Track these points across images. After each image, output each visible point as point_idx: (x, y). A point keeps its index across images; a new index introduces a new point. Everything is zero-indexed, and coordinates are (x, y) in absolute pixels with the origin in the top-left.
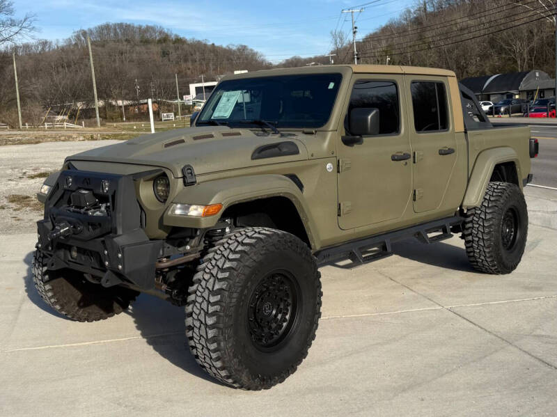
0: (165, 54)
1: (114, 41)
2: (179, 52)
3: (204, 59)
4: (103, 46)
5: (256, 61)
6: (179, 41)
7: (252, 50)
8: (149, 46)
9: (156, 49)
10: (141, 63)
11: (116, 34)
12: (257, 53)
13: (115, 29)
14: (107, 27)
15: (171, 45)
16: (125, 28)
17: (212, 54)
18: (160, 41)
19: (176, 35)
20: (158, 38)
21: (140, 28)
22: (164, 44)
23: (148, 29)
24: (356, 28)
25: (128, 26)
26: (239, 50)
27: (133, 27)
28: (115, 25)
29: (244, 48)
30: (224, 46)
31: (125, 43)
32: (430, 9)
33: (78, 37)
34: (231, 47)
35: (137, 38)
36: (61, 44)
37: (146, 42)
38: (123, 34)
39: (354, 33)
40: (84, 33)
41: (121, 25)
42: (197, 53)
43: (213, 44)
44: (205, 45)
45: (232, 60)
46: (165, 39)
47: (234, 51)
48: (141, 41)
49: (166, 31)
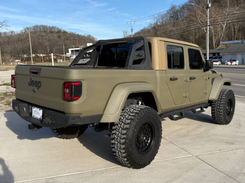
0: (59, 37)
1: (40, 32)
2: (65, 36)
3: (74, 39)
4: (35, 33)
5: (94, 41)
6: (65, 32)
7: (93, 37)
8: (53, 34)
9: (56, 35)
10: (49, 40)
11: (40, 29)
12: (95, 38)
13: (40, 27)
14: (37, 26)
15: (62, 34)
16: (44, 27)
17: (78, 38)
18: (57, 32)
19: (64, 30)
20: (57, 31)
21: (50, 27)
22: (59, 33)
23: (53, 27)
24: (132, 29)
25: (45, 26)
26: (88, 36)
27: (47, 26)
28: (40, 26)
29: (90, 36)
30: (82, 35)
31: (44, 33)
32: (159, 24)
33: (25, 30)
34: (85, 35)
35: (49, 30)
36: (19, 32)
37: (52, 32)
38: (43, 29)
39: (132, 31)
40: (28, 28)
41: (42, 26)
42: (72, 37)
43: (78, 34)
44: (75, 34)
45: (85, 40)
46: (59, 31)
47: (86, 37)
48: (50, 32)
49: (60, 28)
